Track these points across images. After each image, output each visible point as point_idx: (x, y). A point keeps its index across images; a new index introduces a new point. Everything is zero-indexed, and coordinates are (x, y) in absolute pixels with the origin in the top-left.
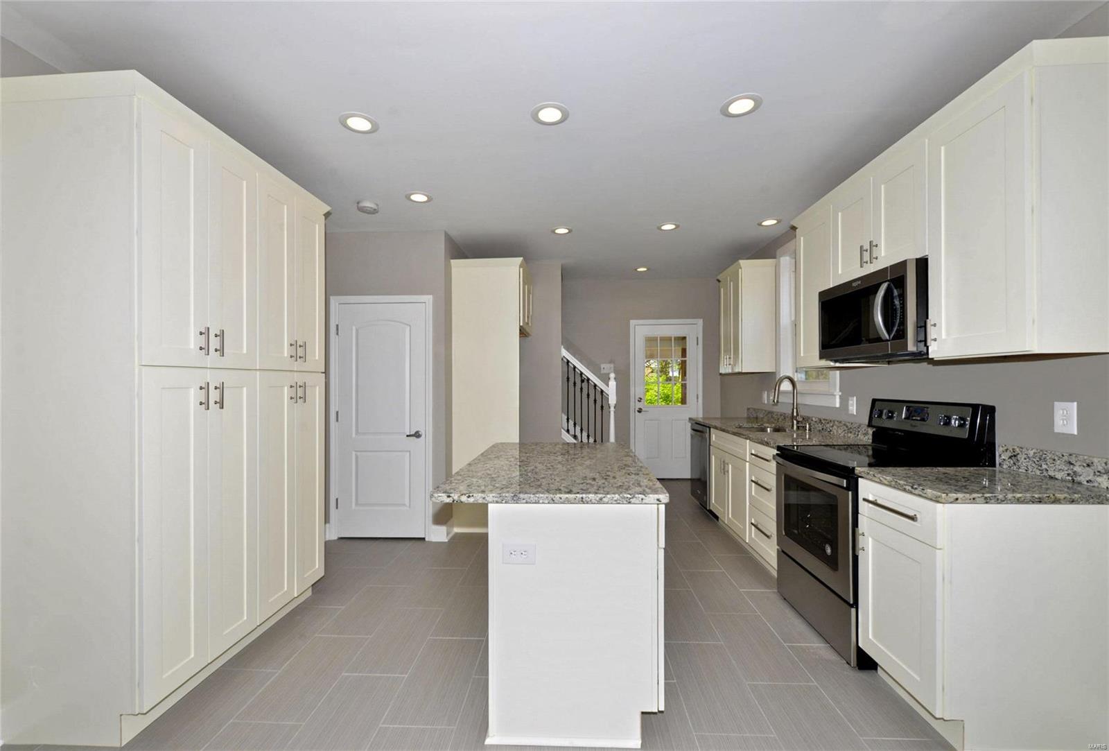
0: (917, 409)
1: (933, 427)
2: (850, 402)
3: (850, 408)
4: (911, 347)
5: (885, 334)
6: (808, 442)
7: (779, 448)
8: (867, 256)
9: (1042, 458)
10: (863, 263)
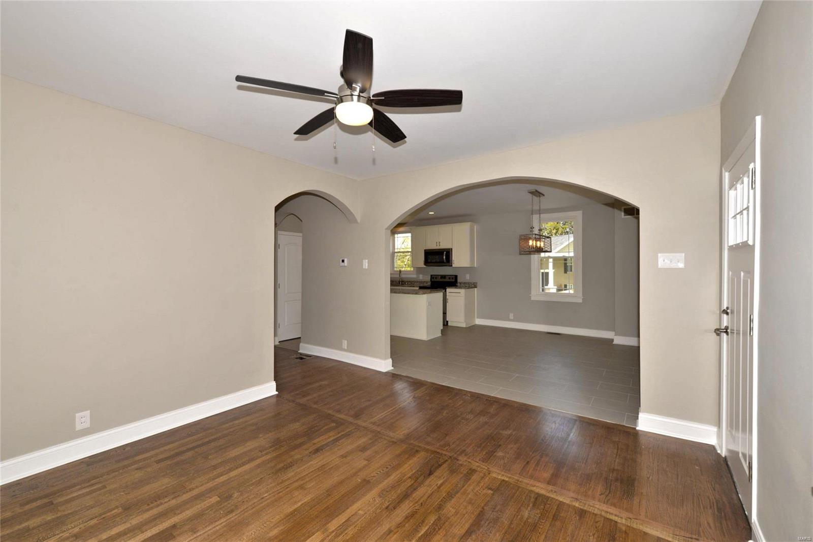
0: (443, 277)
1: (447, 280)
4: (449, 265)
5: (444, 262)
8: (438, 244)
9: (465, 283)
10: (437, 246)
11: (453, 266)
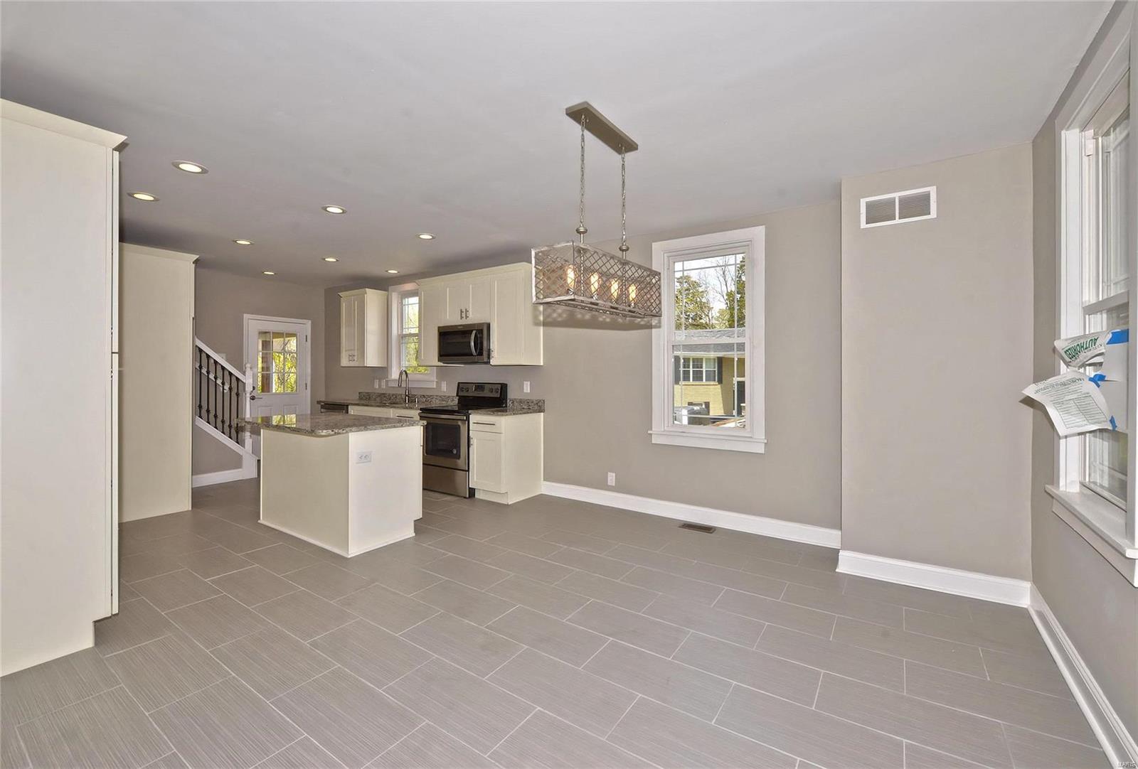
0: (480, 386)
1: (486, 394)
2: (443, 385)
3: (442, 388)
4: (485, 360)
5: (474, 353)
6: (435, 404)
7: (421, 409)
8: (464, 315)
9: (521, 401)
10: (462, 317)
11: (493, 362)
